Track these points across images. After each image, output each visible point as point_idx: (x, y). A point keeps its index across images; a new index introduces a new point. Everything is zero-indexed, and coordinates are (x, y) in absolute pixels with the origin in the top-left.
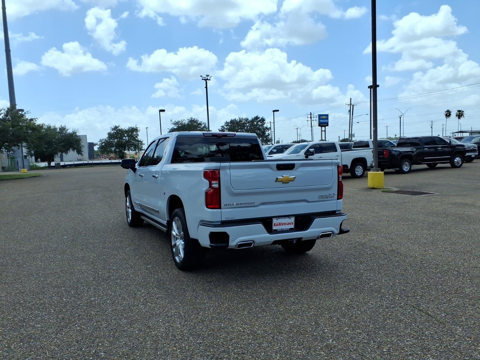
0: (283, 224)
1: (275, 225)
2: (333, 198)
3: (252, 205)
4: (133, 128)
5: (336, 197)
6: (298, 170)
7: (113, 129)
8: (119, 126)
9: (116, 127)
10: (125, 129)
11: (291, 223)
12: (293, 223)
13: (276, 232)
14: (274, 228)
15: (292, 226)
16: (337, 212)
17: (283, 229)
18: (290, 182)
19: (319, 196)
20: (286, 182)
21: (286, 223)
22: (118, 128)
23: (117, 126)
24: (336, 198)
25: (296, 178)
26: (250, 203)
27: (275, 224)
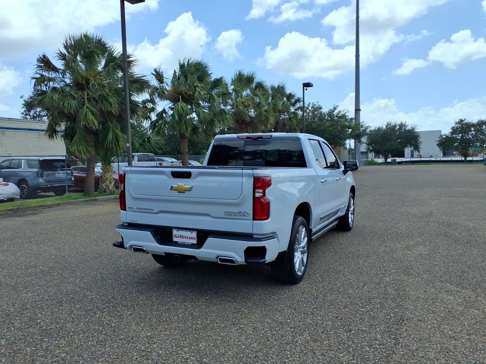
0: (185, 237)
1: (176, 237)
2: (246, 218)
3: (150, 211)
4: (482, 121)
5: (251, 216)
6: (196, 179)
7: (457, 123)
8: (465, 120)
9: (461, 121)
10: (472, 122)
11: (193, 238)
12: (195, 238)
13: (176, 244)
14: (175, 239)
15: (195, 242)
16: (254, 236)
17: (184, 243)
18: (186, 192)
19: (225, 212)
20: (181, 191)
21: (188, 237)
22: (463, 122)
23: (463, 119)
24: (252, 218)
25: (193, 188)
26: (149, 209)
27: (175, 235)
